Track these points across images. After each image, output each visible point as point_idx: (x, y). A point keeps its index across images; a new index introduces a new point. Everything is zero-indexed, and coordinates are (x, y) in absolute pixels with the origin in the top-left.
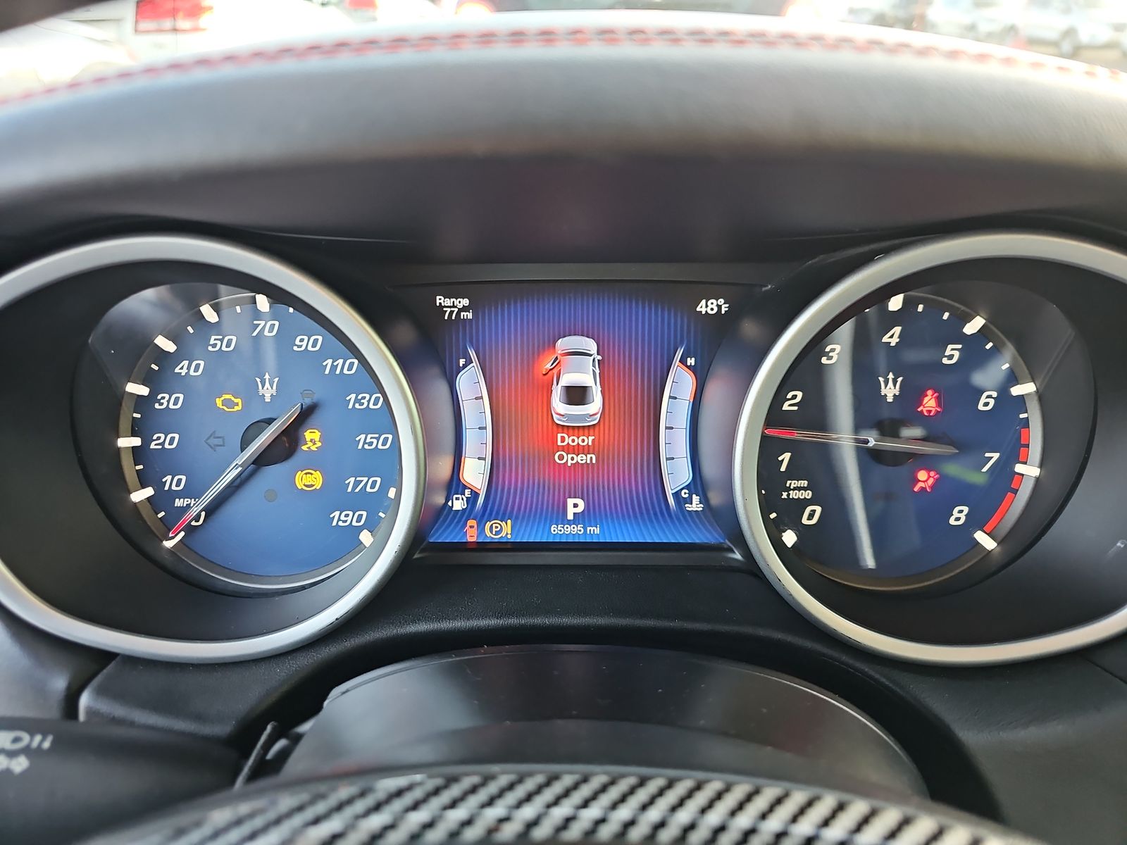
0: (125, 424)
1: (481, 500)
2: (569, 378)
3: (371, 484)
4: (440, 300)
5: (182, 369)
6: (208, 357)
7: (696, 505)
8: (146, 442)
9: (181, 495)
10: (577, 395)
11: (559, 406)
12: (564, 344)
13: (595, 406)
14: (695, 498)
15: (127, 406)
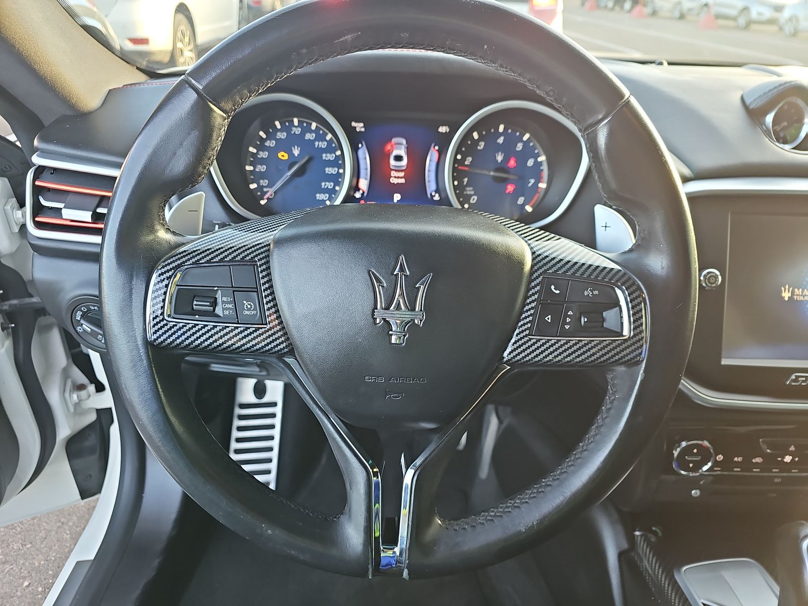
0: (248, 162)
1: (365, 194)
2: (396, 152)
3: (330, 185)
4: (353, 124)
5: (267, 144)
6: (277, 140)
7: (437, 198)
8: (254, 168)
9: (266, 187)
10: (398, 158)
11: (392, 162)
12: (394, 140)
13: (404, 162)
14: (437, 195)
15: (249, 155)
